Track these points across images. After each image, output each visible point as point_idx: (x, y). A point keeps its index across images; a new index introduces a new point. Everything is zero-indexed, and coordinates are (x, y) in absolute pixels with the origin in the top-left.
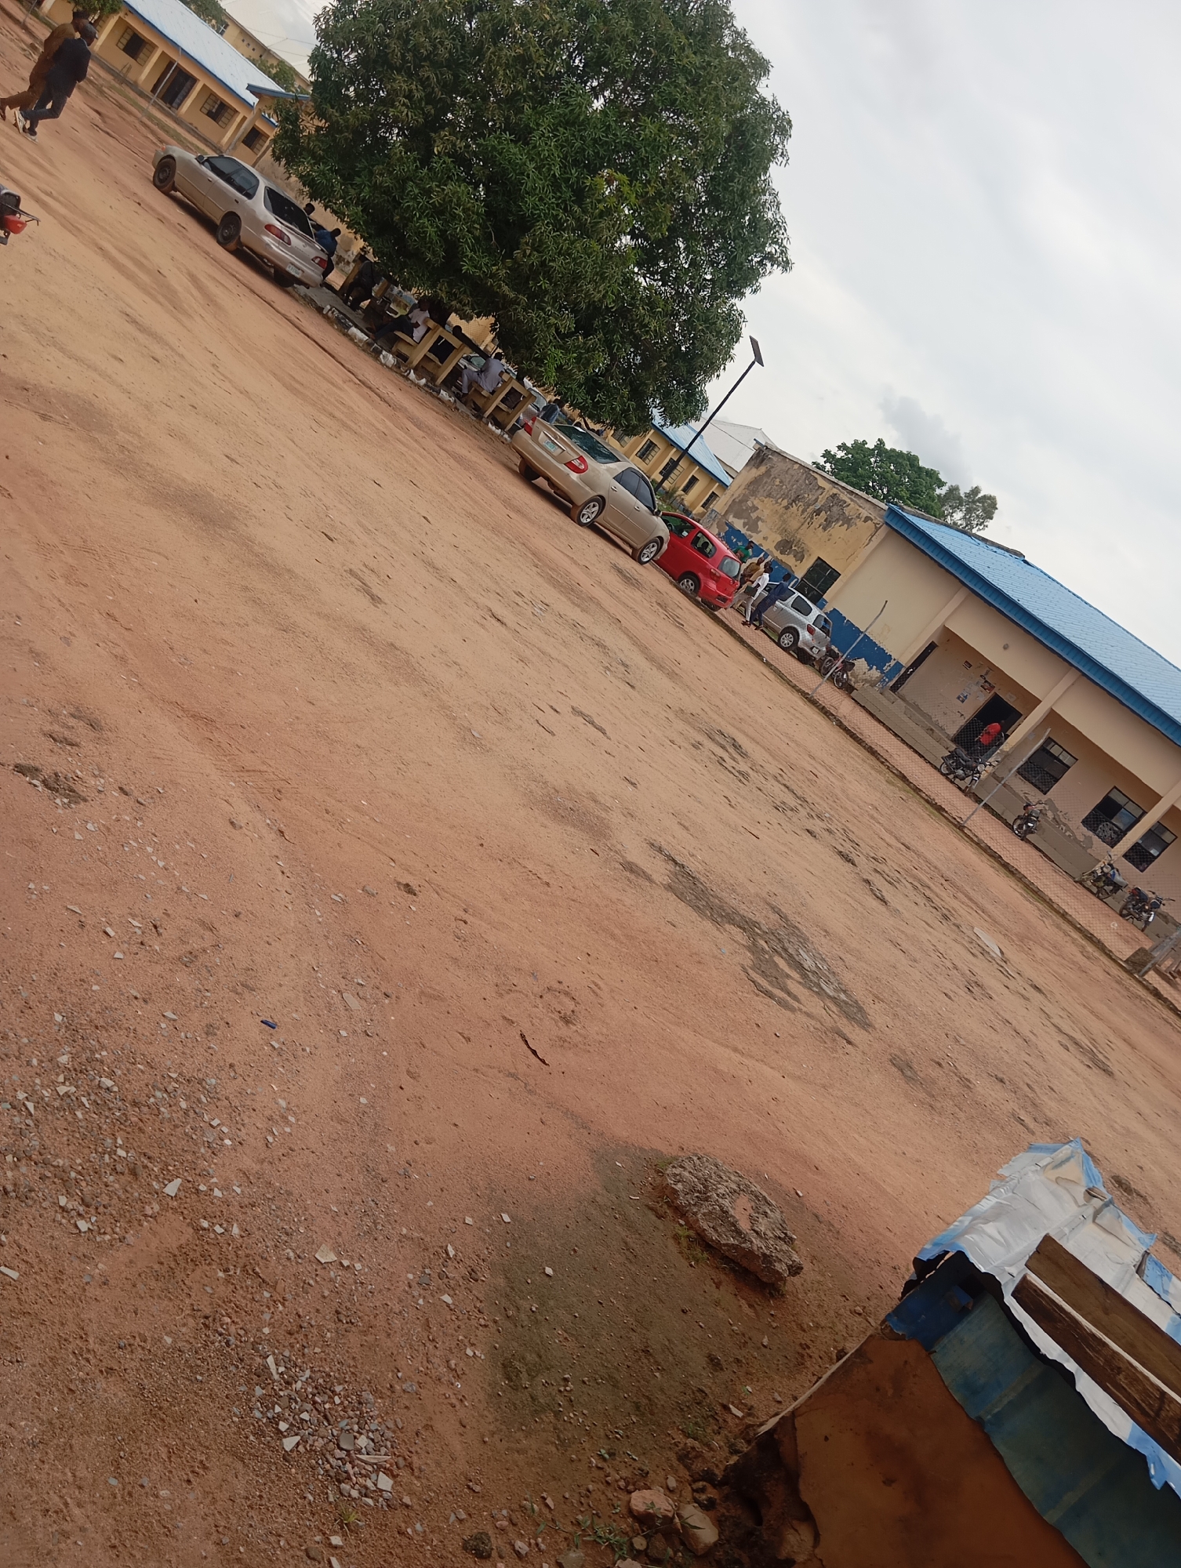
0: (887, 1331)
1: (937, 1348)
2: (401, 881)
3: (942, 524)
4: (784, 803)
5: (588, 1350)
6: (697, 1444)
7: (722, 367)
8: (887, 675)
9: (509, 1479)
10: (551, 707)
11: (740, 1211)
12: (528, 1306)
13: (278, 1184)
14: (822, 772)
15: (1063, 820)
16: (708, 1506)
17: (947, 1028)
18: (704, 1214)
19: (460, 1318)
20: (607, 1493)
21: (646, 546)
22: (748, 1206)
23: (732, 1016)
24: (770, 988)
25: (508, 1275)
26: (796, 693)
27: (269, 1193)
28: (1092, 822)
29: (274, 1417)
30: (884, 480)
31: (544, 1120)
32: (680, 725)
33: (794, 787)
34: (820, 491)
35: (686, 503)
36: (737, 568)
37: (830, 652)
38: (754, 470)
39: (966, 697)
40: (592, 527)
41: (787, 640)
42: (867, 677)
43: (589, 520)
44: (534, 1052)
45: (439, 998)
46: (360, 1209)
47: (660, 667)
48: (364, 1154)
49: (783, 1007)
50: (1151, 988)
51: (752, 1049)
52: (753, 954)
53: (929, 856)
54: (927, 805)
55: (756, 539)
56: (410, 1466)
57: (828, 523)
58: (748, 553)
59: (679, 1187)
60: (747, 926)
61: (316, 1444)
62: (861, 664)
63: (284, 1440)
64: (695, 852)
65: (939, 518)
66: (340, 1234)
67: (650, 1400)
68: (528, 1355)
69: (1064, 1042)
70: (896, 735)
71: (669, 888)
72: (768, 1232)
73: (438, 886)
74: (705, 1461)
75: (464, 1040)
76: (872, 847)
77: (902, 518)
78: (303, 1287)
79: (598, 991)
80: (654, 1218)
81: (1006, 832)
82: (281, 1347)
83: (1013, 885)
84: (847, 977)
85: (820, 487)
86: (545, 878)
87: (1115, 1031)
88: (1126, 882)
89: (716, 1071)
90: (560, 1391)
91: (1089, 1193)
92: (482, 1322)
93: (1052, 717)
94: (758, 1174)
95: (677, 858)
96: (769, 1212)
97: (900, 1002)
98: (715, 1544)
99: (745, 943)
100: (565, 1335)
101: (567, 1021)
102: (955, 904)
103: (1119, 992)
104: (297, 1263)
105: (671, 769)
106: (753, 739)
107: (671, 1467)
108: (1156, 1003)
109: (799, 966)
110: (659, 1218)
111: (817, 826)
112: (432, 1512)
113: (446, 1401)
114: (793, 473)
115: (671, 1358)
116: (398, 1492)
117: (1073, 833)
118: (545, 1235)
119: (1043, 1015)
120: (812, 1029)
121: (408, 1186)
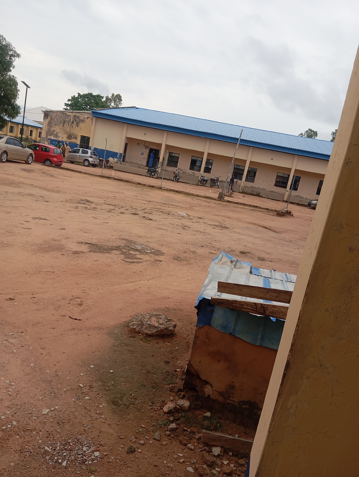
0: (199, 327)
1: (212, 323)
2: (7, 298)
3: (109, 109)
4: (110, 209)
5: (133, 383)
6: (172, 385)
7: (18, 95)
8: (119, 158)
9: (129, 429)
10: (26, 221)
11: (154, 322)
12: (111, 384)
13: (20, 403)
14: (116, 195)
15: (185, 171)
16: (183, 397)
17: (183, 242)
18: (145, 329)
19: (94, 400)
20: (157, 413)
21: (28, 158)
22: (155, 319)
23: (126, 274)
24: (133, 261)
25: (101, 380)
26: (97, 177)
27: (18, 407)
28: (192, 168)
29: (56, 461)
30: (86, 104)
31: (89, 335)
32: (68, 205)
33: (111, 203)
34: (70, 117)
35: (33, 139)
36: (59, 151)
37: (100, 160)
38: (47, 120)
39: (143, 153)
40: (8, 161)
41: (86, 163)
42: (114, 161)
43: (5, 160)
44: (76, 319)
45: (38, 323)
46: (48, 393)
47: (53, 191)
48: (41, 378)
49: (138, 263)
50: (227, 201)
51: (136, 279)
52: (123, 254)
53: (156, 200)
54: (149, 187)
55: (60, 139)
56: (102, 445)
57: (77, 125)
58: (60, 145)
59: (135, 326)
60: (118, 248)
61: (72, 459)
62: (111, 159)
63: (62, 464)
64: (92, 237)
65: (108, 107)
66: (46, 403)
67: (155, 383)
68: (118, 396)
69: (213, 227)
70: (131, 173)
71: (90, 251)
72: (163, 322)
73: (20, 293)
74: (176, 387)
75: (53, 329)
76: (141, 207)
77: (97, 113)
78: (44, 424)
79: (85, 291)
80: (133, 339)
81: (173, 183)
82: (47, 442)
83: (182, 195)
84: (151, 245)
85: (69, 115)
86: (52, 271)
87: (224, 216)
88: (208, 178)
89: (129, 291)
90: (131, 398)
91: (231, 262)
92: (100, 396)
93: (167, 146)
94: (154, 309)
95: (88, 242)
96: (161, 317)
97: (168, 243)
98: (190, 405)
99: (119, 253)
100: (125, 384)
101: (80, 305)
102: (170, 209)
103: (220, 207)
104: (38, 419)
105: (73, 218)
106: (92, 197)
107: (169, 395)
108: (230, 204)
109: (137, 250)
110: (134, 338)
111: (123, 210)
112: (114, 452)
113: (102, 423)
114: (59, 115)
115: (155, 369)
116: (102, 453)
117: (189, 173)
118: (106, 363)
119: (205, 224)
120: (149, 264)
121: (59, 378)
